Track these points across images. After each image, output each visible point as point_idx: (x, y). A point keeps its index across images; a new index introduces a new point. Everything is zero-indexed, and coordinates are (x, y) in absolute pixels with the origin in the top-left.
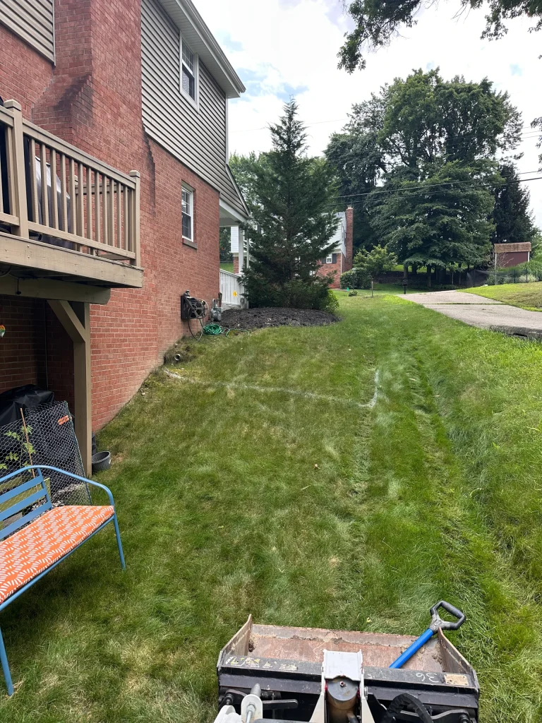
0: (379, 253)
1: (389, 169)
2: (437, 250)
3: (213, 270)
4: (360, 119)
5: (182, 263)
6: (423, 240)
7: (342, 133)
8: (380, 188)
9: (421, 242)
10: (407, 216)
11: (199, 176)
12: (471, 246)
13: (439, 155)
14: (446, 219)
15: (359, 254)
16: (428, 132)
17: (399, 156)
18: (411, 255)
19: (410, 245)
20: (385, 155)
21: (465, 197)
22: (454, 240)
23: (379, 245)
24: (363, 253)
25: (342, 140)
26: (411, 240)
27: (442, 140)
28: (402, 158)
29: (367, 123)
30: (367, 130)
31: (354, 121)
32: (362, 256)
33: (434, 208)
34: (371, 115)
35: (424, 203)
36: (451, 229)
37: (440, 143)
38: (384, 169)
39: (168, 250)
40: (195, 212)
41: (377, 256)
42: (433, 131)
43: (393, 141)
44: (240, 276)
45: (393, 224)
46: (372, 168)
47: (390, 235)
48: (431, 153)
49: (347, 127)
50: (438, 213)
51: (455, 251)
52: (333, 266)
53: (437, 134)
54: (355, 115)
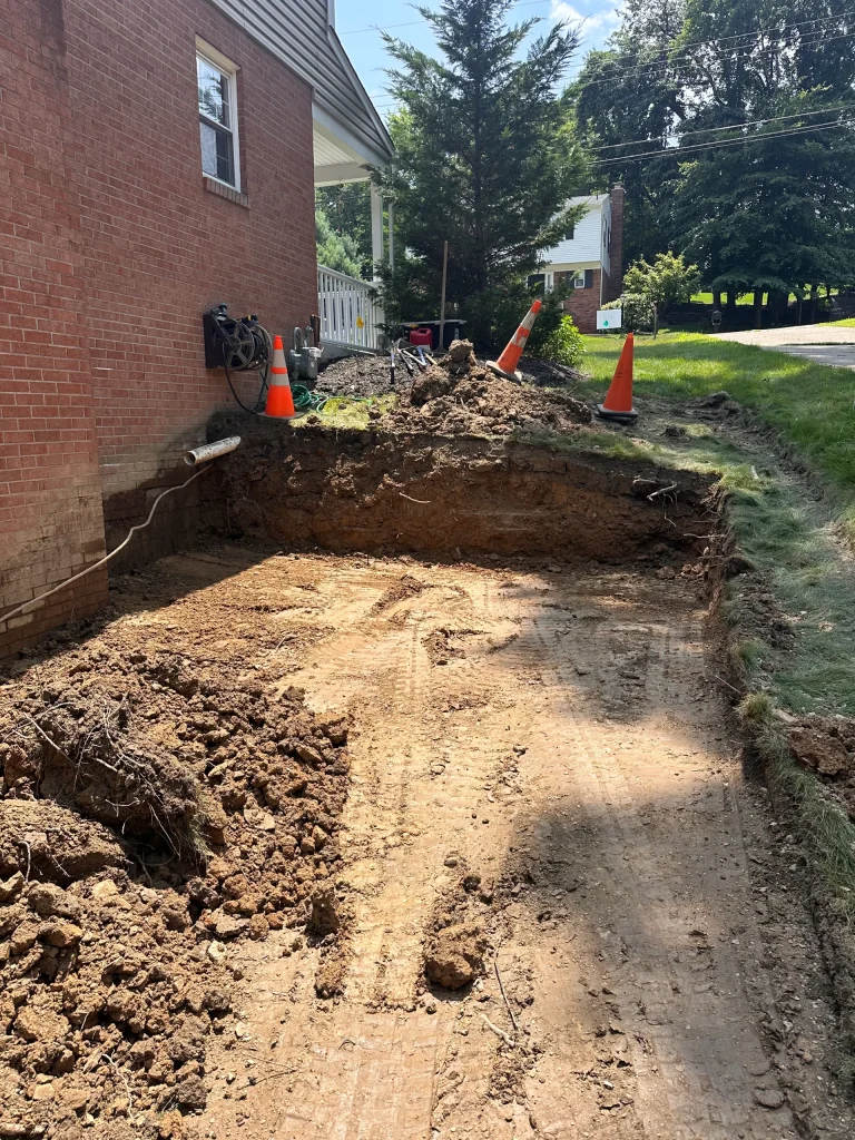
0: (669, 266)
1: (690, 114)
2: (774, 260)
3: (298, 263)
4: (639, 21)
5: (205, 235)
6: (749, 241)
7: (606, 49)
8: (673, 150)
9: (745, 245)
10: (722, 199)
11: (249, 36)
12: (838, 251)
13: (784, 83)
14: (793, 201)
15: (634, 269)
16: (765, 41)
17: (710, 91)
18: (727, 270)
19: (725, 252)
20: (684, 88)
21: (831, 158)
22: (805, 242)
23: (670, 253)
24: (640, 267)
25: (604, 62)
26: (726, 242)
27: (791, 53)
28: (715, 94)
29: (651, 29)
30: (652, 41)
31: (627, 25)
32: (638, 273)
33: (772, 182)
34: (661, 12)
35: (754, 172)
36: (802, 219)
37: (786, 59)
38: (681, 115)
39: (154, 198)
40: (241, 122)
41: (666, 272)
42: (774, 36)
43: (699, 60)
44: (376, 287)
45: (695, 214)
46: (658, 112)
47: (688, 234)
48: (769, 78)
49: (615, 38)
50: (777, 190)
51: (807, 260)
52: (587, 292)
53: (782, 44)
54: (630, 13)
